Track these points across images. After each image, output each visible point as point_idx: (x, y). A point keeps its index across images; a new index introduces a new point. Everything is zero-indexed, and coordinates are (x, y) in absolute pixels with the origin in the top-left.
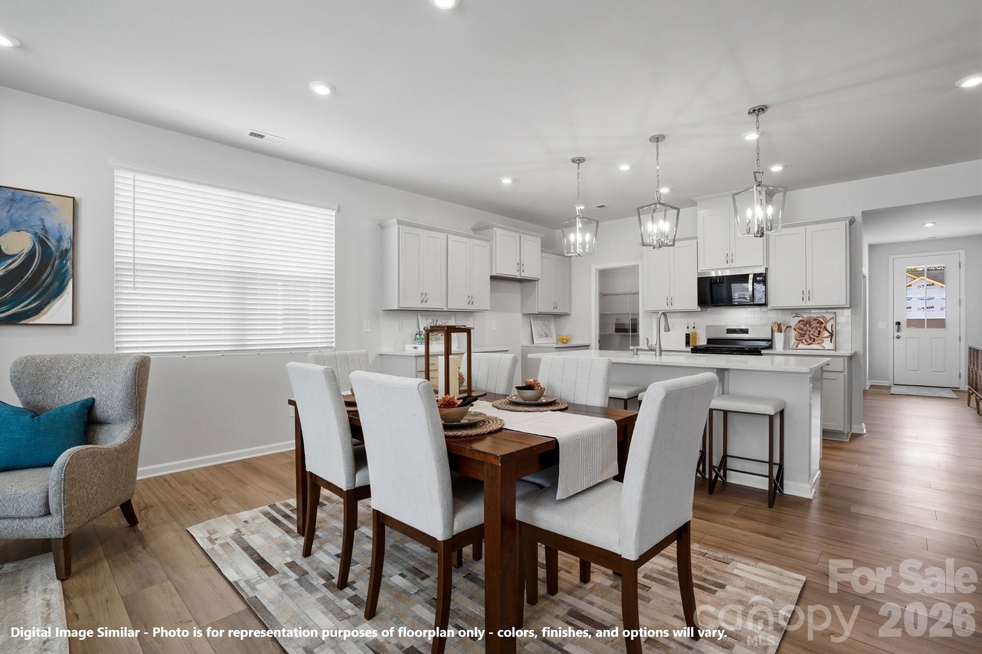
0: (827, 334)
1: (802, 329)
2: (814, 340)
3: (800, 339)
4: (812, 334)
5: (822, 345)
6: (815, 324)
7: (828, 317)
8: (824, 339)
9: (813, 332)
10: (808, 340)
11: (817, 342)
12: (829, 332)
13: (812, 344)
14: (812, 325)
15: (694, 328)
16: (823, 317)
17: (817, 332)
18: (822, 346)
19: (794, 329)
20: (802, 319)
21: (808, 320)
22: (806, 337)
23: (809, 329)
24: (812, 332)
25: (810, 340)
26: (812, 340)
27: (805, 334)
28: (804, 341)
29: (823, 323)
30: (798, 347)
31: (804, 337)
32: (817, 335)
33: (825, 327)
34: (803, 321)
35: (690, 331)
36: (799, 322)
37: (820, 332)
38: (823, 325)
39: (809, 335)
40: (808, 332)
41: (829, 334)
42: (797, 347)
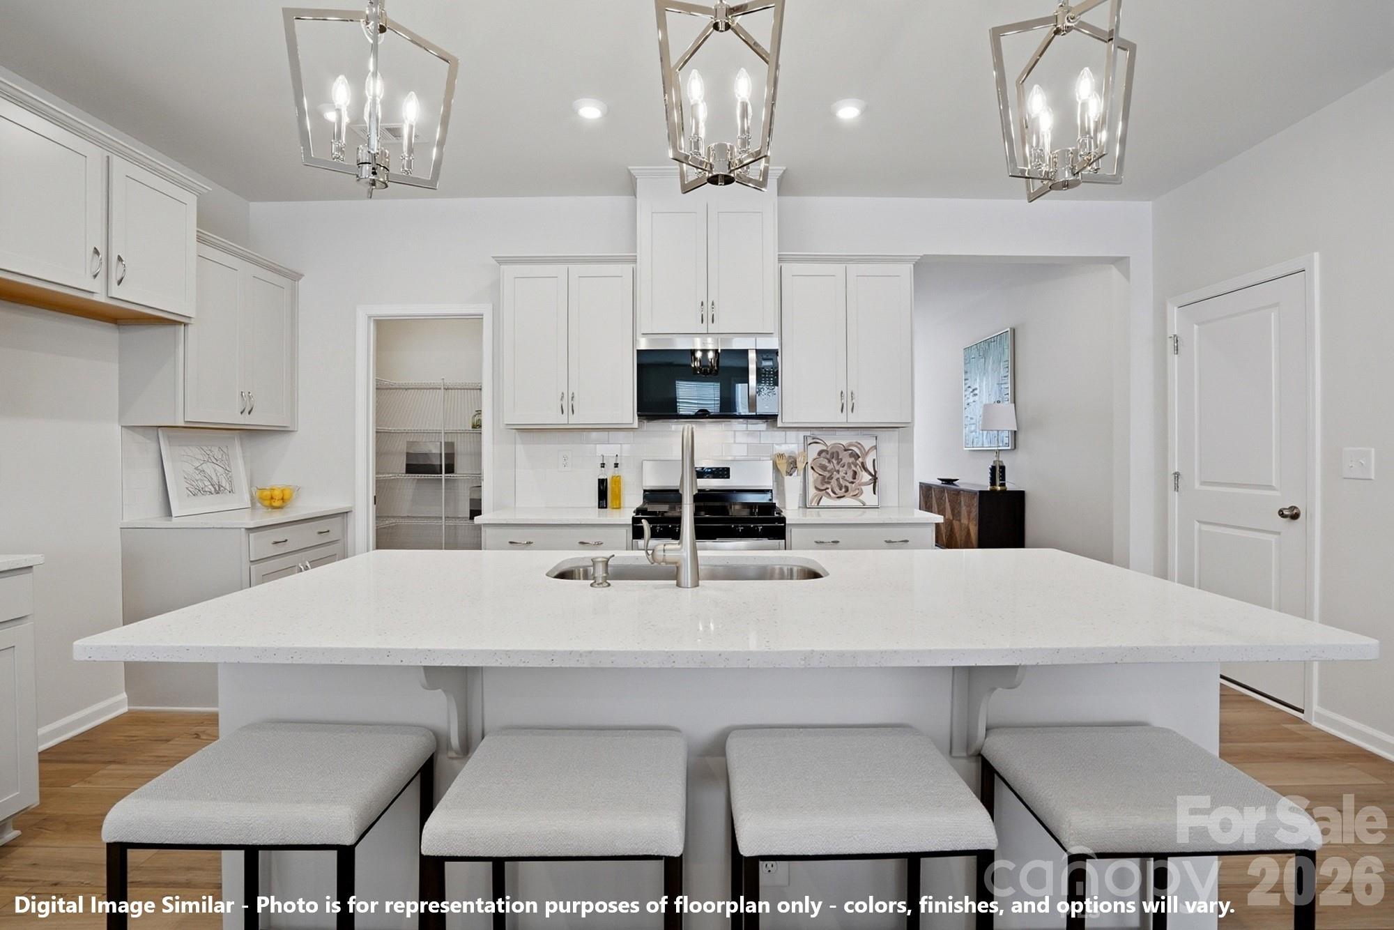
0: (866, 477)
1: (824, 468)
2: (847, 490)
3: (823, 488)
4: (843, 478)
5: (861, 498)
6: (847, 459)
7: (867, 443)
8: (863, 487)
9: (844, 474)
10: (837, 490)
11: (851, 494)
12: (870, 474)
13: (843, 496)
14: (841, 459)
15: (616, 465)
16: (859, 445)
17: (850, 474)
18: (860, 501)
19: (812, 468)
20: (825, 448)
21: (834, 450)
22: (834, 482)
23: (837, 467)
24: (842, 474)
25: (841, 489)
26: (843, 490)
27: (831, 478)
28: (829, 491)
29: (859, 457)
30: (820, 504)
31: (829, 483)
32: (851, 480)
33: (862, 463)
34: (827, 452)
35: (608, 474)
36: (820, 453)
37: (855, 473)
38: (860, 459)
39: (838, 479)
40: (836, 476)
41: (871, 477)
42: (818, 504)
